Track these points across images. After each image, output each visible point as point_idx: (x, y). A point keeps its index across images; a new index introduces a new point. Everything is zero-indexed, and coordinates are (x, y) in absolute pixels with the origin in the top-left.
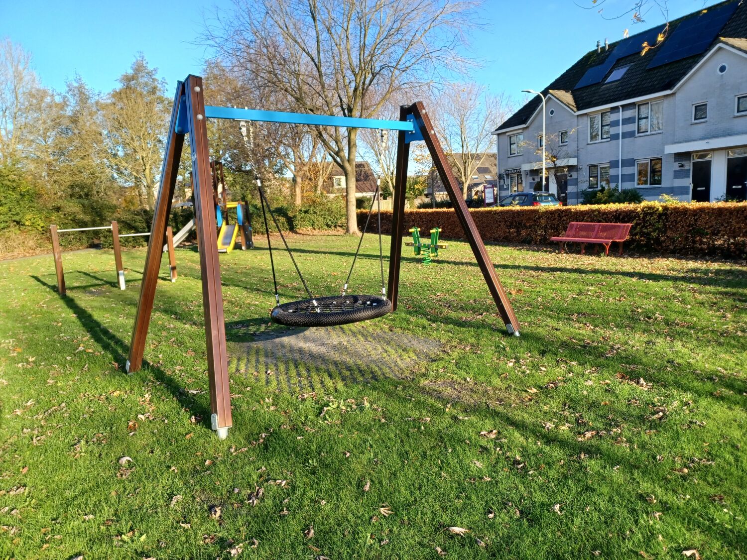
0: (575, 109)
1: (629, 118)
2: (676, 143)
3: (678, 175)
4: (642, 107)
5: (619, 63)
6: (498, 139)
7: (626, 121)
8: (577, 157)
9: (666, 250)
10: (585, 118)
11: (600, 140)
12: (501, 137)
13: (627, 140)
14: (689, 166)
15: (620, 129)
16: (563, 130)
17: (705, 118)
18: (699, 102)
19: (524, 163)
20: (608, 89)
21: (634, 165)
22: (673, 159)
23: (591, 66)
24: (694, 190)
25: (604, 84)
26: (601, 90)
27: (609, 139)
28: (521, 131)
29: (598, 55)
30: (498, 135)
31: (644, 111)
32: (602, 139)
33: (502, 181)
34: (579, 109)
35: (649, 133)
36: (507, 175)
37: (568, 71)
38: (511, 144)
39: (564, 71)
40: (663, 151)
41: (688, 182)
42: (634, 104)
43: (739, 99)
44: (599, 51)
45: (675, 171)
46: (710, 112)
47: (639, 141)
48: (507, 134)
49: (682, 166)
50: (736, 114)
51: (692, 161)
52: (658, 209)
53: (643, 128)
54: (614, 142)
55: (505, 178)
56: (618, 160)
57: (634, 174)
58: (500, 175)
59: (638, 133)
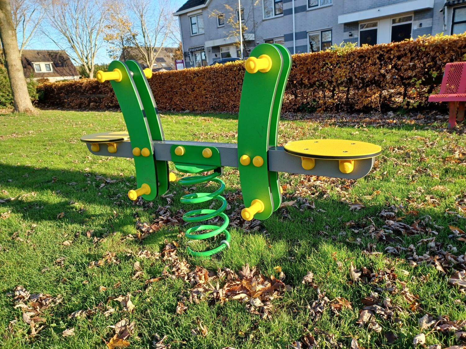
6: (180, 20)
8: (254, 33)
11: (274, 17)
12: (183, 17)
13: (299, 14)
14: (357, 34)
19: (206, 40)
21: (306, 38)
22: (343, 29)
27: (282, 15)
28: (200, 11)
30: (180, 15)
32: (275, 15)
33: (188, 59)
35: (319, 7)
36: (192, 52)
38: (192, 24)
45: (345, 40)
47: (311, 15)
48: (188, 14)
49: (351, 35)
51: (360, 30)
53: (313, 3)
54: (287, 17)
55: (190, 56)
56: (292, 34)
57: (306, 46)
58: (185, 53)
59: (309, 7)
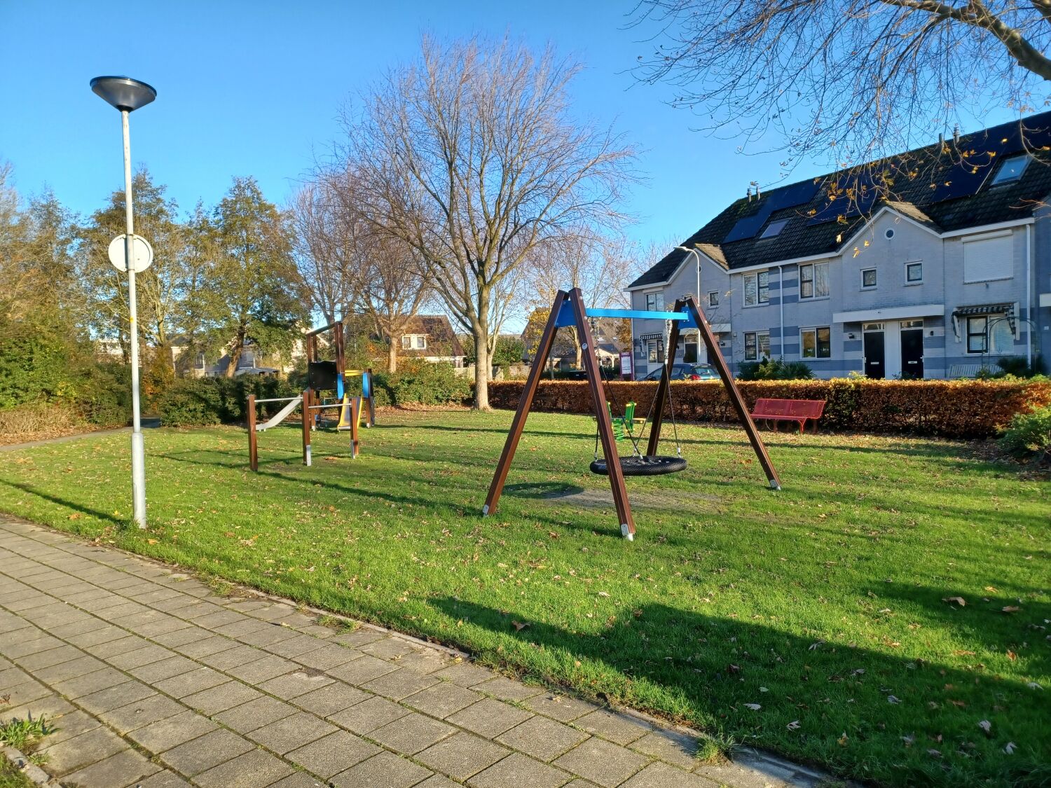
0: (727, 267)
1: (791, 281)
2: (844, 311)
3: (848, 347)
4: (804, 269)
5: (774, 216)
6: (633, 298)
7: (787, 284)
8: (730, 322)
9: (860, 428)
10: (739, 278)
11: (757, 304)
12: (636, 294)
13: (788, 306)
14: (860, 337)
15: (781, 293)
16: (713, 290)
17: (875, 285)
18: (868, 267)
20: (764, 246)
21: (798, 335)
22: (842, 329)
23: (741, 217)
24: (868, 364)
25: (759, 240)
26: (756, 246)
27: (768, 304)
28: (661, 289)
29: (749, 204)
30: (632, 292)
31: (808, 273)
32: (759, 302)
33: (638, 349)
34: (731, 267)
35: (814, 298)
36: (645, 341)
37: (713, 221)
38: (648, 305)
39: (709, 220)
40: (831, 318)
41: (861, 356)
42: (795, 265)
43: (908, 266)
44: (750, 200)
45: (846, 343)
46: (880, 279)
47: (803, 306)
48: (644, 292)
49: (853, 337)
50: (907, 283)
51: (863, 332)
52: (850, 387)
53: (806, 293)
54: (773, 307)
55: (642, 345)
56: (780, 328)
57: (798, 345)
58: (635, 340)
59: (802, 297)
